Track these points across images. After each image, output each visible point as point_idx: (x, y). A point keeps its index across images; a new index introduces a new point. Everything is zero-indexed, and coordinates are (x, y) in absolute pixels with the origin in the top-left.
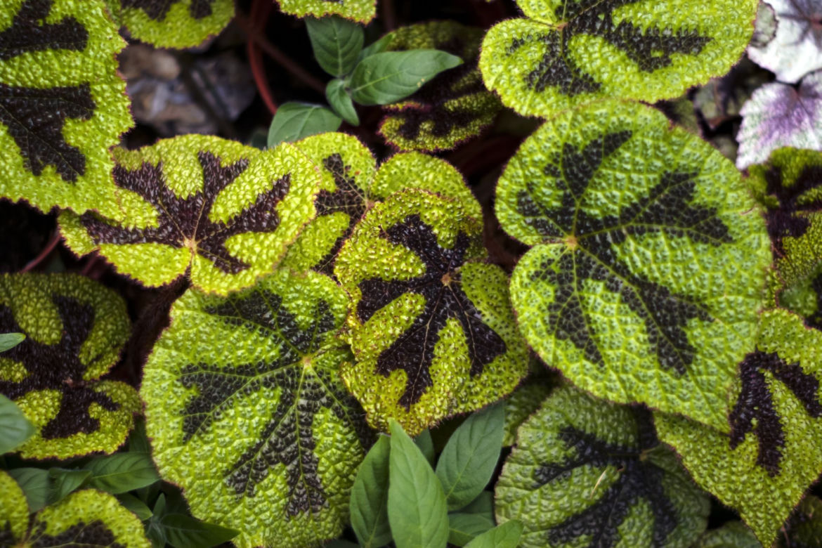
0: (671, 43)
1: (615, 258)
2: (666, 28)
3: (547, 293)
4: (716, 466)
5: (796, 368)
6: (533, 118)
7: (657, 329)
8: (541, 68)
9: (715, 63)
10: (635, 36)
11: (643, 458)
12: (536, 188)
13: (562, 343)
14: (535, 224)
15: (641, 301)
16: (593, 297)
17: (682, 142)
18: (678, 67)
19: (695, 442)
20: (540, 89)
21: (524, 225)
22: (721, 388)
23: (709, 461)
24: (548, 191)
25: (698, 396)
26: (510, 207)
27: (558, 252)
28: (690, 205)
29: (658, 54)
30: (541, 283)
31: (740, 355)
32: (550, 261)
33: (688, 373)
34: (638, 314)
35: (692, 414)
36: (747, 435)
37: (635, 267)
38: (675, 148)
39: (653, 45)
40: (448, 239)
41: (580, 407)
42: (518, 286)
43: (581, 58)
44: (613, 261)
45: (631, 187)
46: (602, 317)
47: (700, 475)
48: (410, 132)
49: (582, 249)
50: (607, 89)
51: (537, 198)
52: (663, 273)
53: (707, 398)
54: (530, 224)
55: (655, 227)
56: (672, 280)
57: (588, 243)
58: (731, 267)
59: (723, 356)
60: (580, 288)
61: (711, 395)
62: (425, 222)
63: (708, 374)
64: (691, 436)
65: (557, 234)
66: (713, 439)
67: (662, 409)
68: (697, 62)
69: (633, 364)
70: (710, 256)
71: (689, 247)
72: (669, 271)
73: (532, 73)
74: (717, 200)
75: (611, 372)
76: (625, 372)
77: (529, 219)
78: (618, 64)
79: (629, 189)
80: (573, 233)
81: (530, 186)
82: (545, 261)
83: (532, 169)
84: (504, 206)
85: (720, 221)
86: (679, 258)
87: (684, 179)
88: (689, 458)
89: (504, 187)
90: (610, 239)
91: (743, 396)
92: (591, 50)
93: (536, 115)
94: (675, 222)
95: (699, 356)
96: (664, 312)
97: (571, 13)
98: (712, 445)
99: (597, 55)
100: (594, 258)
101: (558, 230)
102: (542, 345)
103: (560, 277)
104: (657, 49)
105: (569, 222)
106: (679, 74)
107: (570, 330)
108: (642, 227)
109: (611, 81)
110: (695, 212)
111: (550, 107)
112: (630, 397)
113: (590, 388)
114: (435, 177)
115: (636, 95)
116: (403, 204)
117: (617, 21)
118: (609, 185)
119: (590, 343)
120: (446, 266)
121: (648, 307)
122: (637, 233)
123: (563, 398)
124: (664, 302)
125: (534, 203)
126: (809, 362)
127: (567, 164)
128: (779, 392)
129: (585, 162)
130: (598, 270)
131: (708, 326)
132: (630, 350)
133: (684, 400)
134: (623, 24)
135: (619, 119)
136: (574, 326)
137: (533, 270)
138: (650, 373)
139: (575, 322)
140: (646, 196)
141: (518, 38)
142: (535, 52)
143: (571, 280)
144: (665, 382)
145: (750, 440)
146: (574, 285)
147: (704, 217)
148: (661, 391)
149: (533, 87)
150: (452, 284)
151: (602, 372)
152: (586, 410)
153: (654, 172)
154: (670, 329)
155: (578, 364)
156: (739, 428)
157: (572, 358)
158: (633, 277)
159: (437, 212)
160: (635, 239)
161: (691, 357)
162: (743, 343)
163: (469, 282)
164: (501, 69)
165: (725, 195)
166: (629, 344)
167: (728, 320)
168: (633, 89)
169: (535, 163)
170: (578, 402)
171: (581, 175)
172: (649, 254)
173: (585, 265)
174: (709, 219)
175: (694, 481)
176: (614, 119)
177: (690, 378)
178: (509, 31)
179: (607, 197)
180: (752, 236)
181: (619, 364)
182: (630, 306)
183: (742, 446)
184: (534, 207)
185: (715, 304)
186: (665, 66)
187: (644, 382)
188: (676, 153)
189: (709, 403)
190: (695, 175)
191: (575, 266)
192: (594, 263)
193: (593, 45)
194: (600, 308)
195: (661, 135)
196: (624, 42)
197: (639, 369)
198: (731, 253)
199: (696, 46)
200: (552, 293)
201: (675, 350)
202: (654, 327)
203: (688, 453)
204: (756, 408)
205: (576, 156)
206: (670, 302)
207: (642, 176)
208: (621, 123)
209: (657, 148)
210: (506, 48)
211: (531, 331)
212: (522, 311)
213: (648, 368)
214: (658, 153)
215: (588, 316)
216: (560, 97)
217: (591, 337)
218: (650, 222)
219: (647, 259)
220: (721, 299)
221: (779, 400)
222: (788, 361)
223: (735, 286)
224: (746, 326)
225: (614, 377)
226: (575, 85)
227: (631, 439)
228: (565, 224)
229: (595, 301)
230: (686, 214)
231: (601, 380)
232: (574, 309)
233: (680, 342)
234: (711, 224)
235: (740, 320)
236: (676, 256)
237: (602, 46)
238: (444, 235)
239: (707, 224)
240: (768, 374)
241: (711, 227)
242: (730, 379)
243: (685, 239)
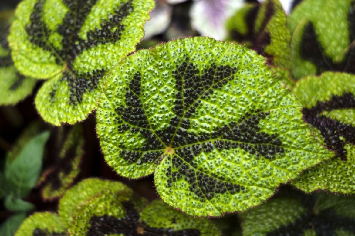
0: (116, 18)
1: (195, 135)
2: (108, 15)
3: (183, 184)
4: (347, 176)
5: (334, 98)
6: (89, 115)
7: (249, 144)
8: (72, 91)
9: (145, 6)
10: (98, 33)
11: (317, 212)
12: (125, 144)
13: (214, 199)
14: (144, 161)
15: (228, 141)
16: (205, 163)
17: (165, 51)
18: (129, 24)
19: (326, 176)
20: (80, 101)
21: (139, 166)
22: (308, 138)
23: (342, 178)
24: (132, 140)
25: (302, 153)
26: (124, 165)
27: (168, 161)
28: (200, 74)
29: (115, 29)
30: (175, 183)
31: (298, 114)
32: (169, 169)
33: (285, 149)
34: (233, 148)
35: (309, 165)
36: (345, 147)
37: (208, 129)
38: (165, 57)
39: (109, 28)
40: (120, 211)
41: (261, 220)
42: (168, 196)
43: (84, 68)
44: (196, 138)
45: (166, 96)
46: (219, 168)
47: (345, 189)
48: (57, 185)
49: (177, 148)
50: (109, 67)
51: (131, 148)
52: (223, 118)
53: (307, 150)
54: (142, 163)
55: (196, 101)
56: (231, 116)
57: (177, 143)
58: (249, 81)
59: (292, 123)
60: (195, 166)
61: (307, 146)
62: (101, 215)
63: (295, 139)
64: (321, 176)
65: (159, 155)
66: (332, 166)
67: (293, 178)
68: (136, 14)
69: (256, 172)
70: (234, 86)
71: (222, 93)
72: (225, 114)
73: (70, 98)
74: (210, 58)
75: (251, 187)
76: (257, 180)
77: (139, 161)
78: (102, 52)
79: (166, 98)
80: (165, 146)
81: (121, 146)
82: (167, 172)
83: (114, 138)
84: (121, 168)
85: (222, 66)
86: (223, 103)
87: (185, 66)
88: (331, 187)
89: (111, 160)
90: (183, 130)
91: (323, 133)
92: (85, 60)
93: (90, 112)
94: (202, 89)
95: (282, 136)
96: (243, 134)
97: (64, 56)
98: (334, 170)
99: (90, 59)
100: (187, 146)
101: (157, 152)
102: (207, 210)
103: (180, 171)
104: (113, 27)
105: (158, 143)
106: (133, 26)
107: (211, 189)
108: (191, 108)
109: (106, 62)
110: (206, 75)
111: (92, 102)
112: (272, 189)
113: (250, 205)
114: (87, 192)
115: (123, 55)
116: (82, 218)
117: (84, 37)
118: (155, 106)
119: (227, 185)
120: (133, 224)
121: (234, 140)
122: (192, 113)
123: (250, 224)
124: (238, 129)
125: (133, 151)
126: (337, 89)
127: (126, 118)
128: (337, 115)
129: (133, 108)
130: (194, 149)
131: (270, 117)
132: (248, 168)
133: (298, 163)
134: (88, 34)
135: (126, 73)
136: (211, 186)
137: (166, 182)
138: (268, 168)
139: (210, 183)
140: (177, 92)
141: (51, 91)
142: (64, 88)
143: (187, 167)
144: (280, 164)
145: (349, 148)
146: (191, 167)
147: (213, 73)
148: (282, 170)
149: (77, 103)
150: (145, 229)
151: (247, 192)
152: (266, 218)
153: (168, 77)
154: (255, 138)
155: (232, 200)
156: (338, 148)
157: (226, 200)
158: (213, 134)
159: (101, 205)
160: (194, 117)
161: (279, 140)
162: (294, 107)
163: (150, 220)
164: (56, 112)
165: (210, 53)
166: (245, 165)
167: (276, 104)
168: (120, 54)
169: (112, 134)
170: (258, 219)
171: (138, 116)
172: (207, 116)
173: (187, 154)
174: (216, 70)
175: (346, 195)
176: (125, 75)
177: (289, 150)
178: (45, 93)
179: (161, 113)
180: (244, 57)
181: (250, 179)
182: (226, 149)
183: (349, 155)
184: (134, 153)
185: (262, 104)
186: (123, 30)
187: (271, 175)
188: (168, 59)
189: (311, 151)
190: (187, 59)
191: (183, 159)
192: (189, 148)
193: (84, 57)
194: (214, 165)
195: (153, 58)
196: (96, 41)
197: (262, 171)
198: (242, 74)
199: (129, 8)
200: (185, 182)
201: (268, 144)
202: (247, 146)
203: (328, 184)
204: (335, 132)
205: (126, 110)
206: (241, 127)
207: (165, 86)
208: (129, 73)
209: (157, 66)
210: (50, 101)
211: (195, 209)
212: (181, 205)
213: (265, 166)
214: (160, 68)
215: (212, 174)
216: (92, 93)
217: (224, 182)
218: (192, 102)
219: (209, 119)
220: (261, 99)
221: (342, 118)
222: (328, 99)
223: (261, 87)
224: (287, 99)
225: (255, 188)
226: (93, 81)
227: (301, 209)
228: (157, 146)
229: (208, 164)
230: (203, 80)
231: (251, 195)
232: (203, 178)
233: (266, 138)
234: (219, 72)
235: (281, 99)
236: (220, 103)
237: (89, 53)
238: (116, 212)
239: (218, 74)
240: (325, 113)
241: (221, 73)
242: (307, 130)
243: (215, 91)
